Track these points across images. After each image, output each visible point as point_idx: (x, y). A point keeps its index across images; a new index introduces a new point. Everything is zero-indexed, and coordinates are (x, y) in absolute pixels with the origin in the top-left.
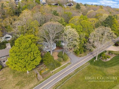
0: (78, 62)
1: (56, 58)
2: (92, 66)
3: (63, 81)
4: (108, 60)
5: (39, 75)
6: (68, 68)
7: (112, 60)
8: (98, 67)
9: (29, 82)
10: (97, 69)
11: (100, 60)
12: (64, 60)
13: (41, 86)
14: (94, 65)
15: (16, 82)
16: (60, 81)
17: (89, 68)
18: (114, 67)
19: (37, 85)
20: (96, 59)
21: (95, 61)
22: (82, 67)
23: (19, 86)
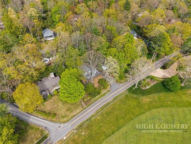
0: (117, 89)
1: (96, 85)
2: (130, 95)
3: (102, 108)
4: (148, 87)
5: (83, 103)
6: (107, 96)
7: (151, 87)
8: (135, 96)
9: (76, 108)
10: (133, 98)
11: (139, 87)
12: (104, 88)
13: (85, 111)
14: (133, 93)
15: (66, 108)
16: (100, 108)
17: (127, 96)
18: (150, 96)
19: (82, 111)
20: (136, 87)
21: (134, 88)
22: (120, 95)
23: (69, 112)
